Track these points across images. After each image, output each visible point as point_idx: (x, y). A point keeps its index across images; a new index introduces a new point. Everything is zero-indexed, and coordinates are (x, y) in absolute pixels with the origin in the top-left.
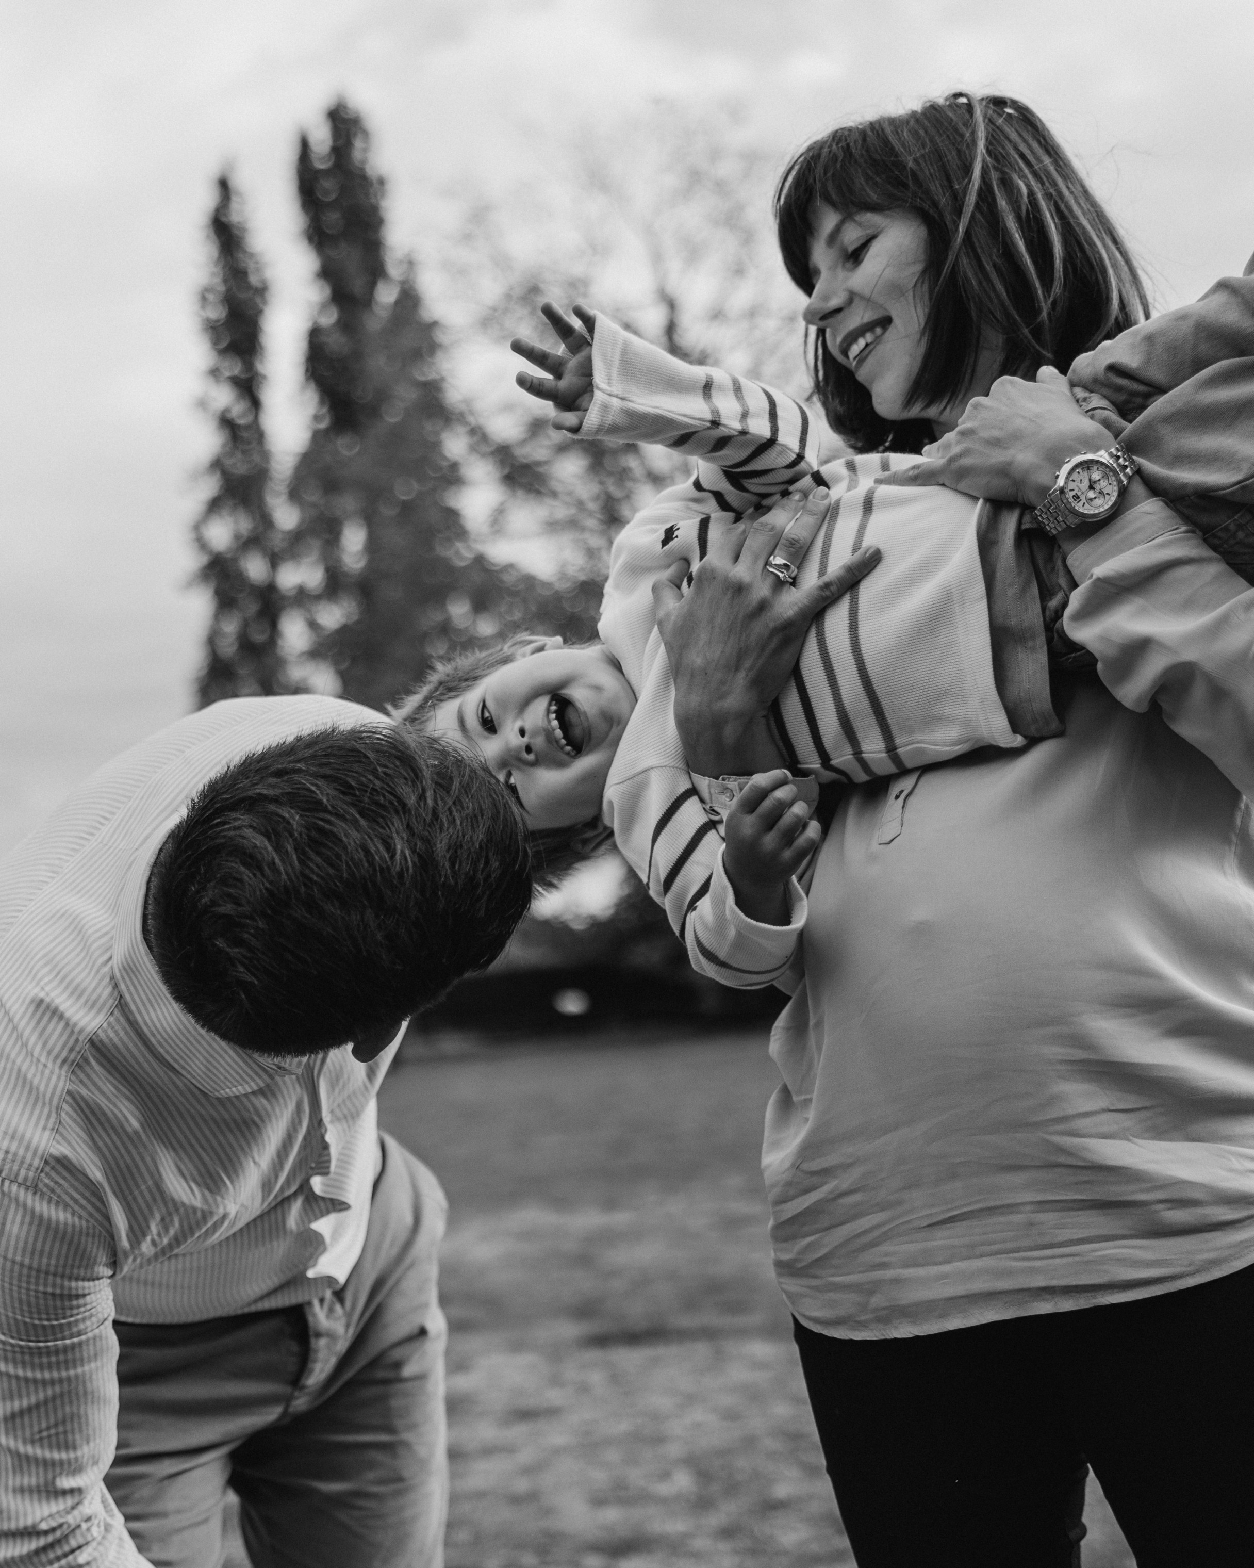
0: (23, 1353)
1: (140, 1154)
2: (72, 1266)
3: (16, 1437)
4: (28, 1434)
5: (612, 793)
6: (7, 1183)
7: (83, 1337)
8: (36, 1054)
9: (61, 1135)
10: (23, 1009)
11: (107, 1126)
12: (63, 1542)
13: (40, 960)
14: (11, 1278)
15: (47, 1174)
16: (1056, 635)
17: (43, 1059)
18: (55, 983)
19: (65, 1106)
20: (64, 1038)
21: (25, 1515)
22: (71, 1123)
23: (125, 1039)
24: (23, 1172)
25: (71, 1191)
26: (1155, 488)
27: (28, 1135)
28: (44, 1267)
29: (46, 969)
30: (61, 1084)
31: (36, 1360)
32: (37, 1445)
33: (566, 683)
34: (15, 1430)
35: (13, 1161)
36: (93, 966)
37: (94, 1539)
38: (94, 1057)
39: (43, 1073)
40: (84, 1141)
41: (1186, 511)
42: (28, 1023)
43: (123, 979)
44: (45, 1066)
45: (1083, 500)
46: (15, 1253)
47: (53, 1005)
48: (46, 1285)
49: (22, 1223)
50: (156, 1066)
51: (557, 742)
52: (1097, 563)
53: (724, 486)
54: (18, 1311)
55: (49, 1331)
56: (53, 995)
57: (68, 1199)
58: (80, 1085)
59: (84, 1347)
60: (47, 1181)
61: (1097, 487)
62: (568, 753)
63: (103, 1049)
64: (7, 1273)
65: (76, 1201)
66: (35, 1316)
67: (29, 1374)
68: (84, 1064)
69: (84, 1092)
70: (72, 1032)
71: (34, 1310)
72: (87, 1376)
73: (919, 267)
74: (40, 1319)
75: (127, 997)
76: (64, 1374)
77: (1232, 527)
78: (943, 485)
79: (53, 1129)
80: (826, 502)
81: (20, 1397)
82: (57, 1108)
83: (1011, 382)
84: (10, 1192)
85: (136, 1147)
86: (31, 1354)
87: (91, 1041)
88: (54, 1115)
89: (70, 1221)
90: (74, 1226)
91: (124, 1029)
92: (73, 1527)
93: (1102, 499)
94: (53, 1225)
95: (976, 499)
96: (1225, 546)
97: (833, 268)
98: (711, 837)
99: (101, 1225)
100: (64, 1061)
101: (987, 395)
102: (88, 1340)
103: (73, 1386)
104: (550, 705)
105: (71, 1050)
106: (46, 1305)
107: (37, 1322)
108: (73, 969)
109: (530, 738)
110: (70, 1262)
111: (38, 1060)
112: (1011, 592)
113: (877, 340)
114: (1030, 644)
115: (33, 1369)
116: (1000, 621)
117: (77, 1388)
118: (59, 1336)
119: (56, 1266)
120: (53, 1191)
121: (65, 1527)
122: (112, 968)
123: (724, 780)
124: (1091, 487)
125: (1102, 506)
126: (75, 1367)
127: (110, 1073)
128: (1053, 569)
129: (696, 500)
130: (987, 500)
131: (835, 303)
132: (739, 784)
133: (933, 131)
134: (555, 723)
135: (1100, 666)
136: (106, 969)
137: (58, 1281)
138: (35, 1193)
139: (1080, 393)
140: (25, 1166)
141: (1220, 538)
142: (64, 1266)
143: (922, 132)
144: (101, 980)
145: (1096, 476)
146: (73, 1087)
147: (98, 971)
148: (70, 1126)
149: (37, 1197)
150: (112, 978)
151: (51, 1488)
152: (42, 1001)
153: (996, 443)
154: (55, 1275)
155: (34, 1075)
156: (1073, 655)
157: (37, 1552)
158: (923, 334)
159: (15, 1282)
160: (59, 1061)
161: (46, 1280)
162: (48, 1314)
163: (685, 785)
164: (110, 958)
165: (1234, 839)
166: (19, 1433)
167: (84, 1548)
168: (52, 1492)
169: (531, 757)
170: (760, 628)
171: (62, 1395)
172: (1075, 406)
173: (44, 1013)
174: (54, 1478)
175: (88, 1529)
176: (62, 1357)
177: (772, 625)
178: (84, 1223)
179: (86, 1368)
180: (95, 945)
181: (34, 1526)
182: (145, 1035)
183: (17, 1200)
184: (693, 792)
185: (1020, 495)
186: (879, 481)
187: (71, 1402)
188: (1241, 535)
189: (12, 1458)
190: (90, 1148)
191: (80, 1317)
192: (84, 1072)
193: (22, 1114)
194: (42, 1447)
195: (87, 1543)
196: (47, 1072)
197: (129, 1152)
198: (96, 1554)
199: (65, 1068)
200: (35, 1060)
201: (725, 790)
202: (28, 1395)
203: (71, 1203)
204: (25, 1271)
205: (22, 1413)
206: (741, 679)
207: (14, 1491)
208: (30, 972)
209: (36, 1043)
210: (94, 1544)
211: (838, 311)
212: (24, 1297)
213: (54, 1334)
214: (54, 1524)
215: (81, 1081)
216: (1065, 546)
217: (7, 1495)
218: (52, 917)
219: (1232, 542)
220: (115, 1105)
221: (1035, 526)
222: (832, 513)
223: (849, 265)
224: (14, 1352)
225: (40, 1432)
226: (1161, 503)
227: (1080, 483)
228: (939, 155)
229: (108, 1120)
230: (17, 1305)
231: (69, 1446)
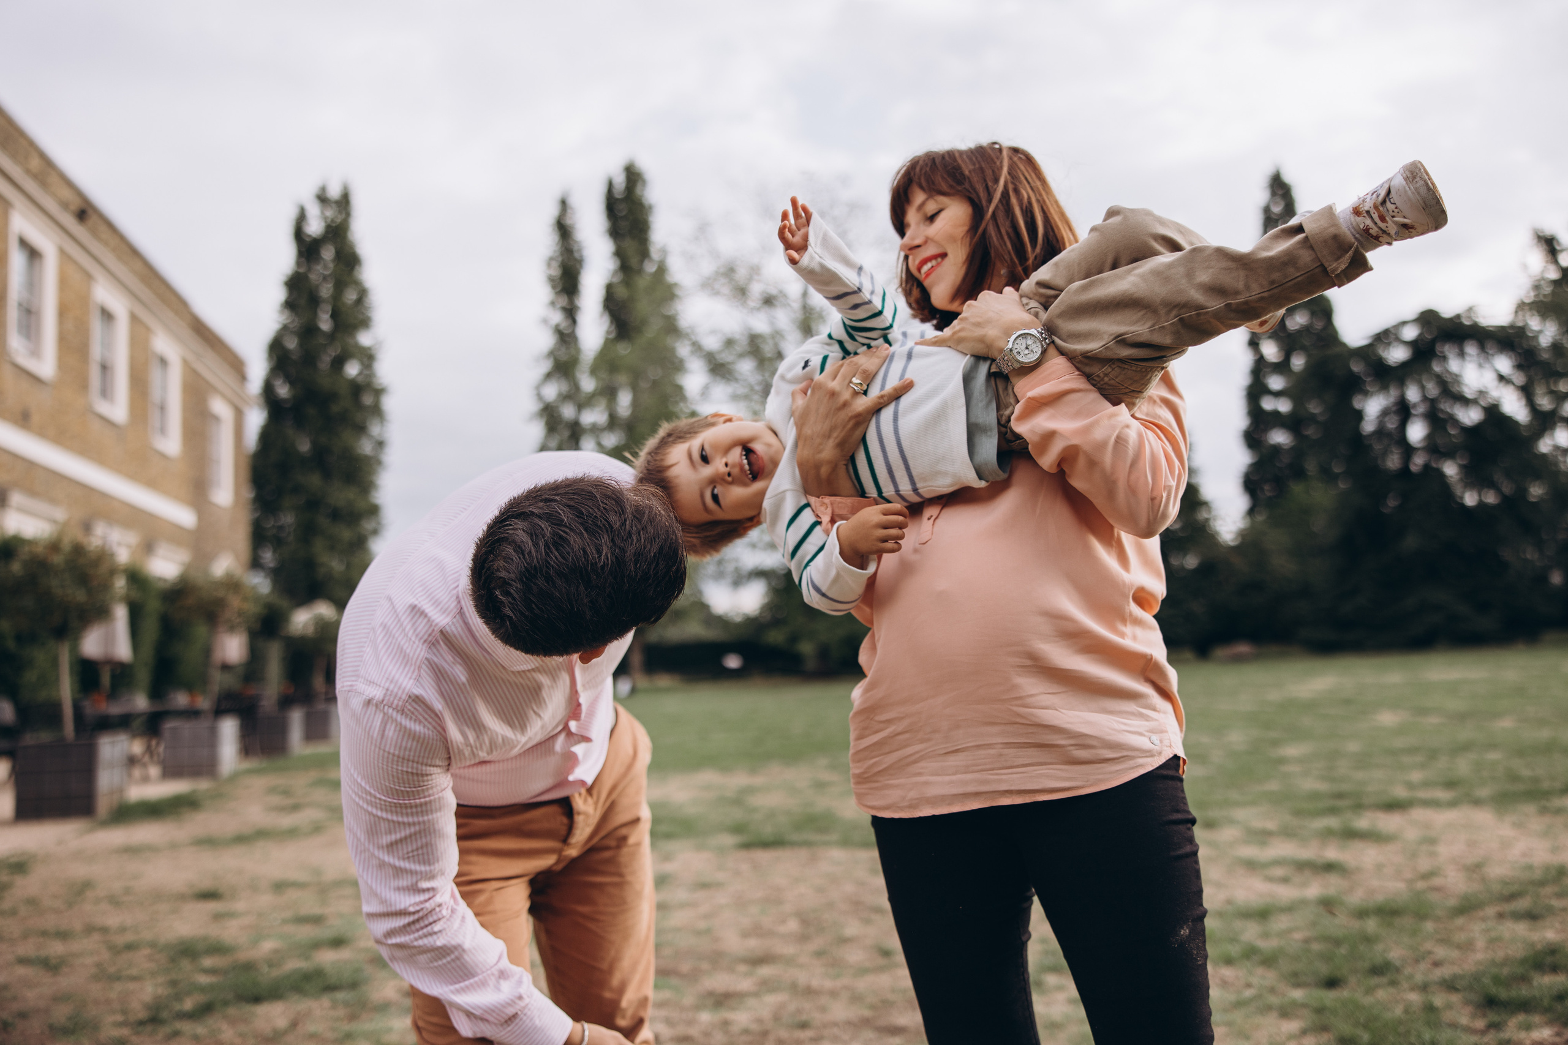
0: (396, 807)
1: (465, 698)
2: (423, 757)
3: (394, 856)
4: (401, 854)
5: (767, 504)
6: (386, 707)
7: (432, 798)
8: (410, 635)
9: (420, 683)
10: (404, 610)
11: (447, 679)
12: (425, 918)
13: (417, 583)
14: (388, 762)
15: (410, 704)
16: (1009, 431)
17: (413, 639)
18: (424, 597)
19: (424, 666)
20: (426, 628)
21: (400, 903)
22: (426, 676)
23: (461, 633)
24: (396, 702)
25: (423, 713)
26: (1062, 352)
27: (401, 680)
28: (406, 757)
29: (421, 589)
30: (422, 653)
31: (404, 811)
32: (406, 861)
33: (752, 440)
34: (393, 852)
35: (391, 695)
36: (448, 588)
37: (443, 917)
38: (442, 640)
39: (412, 646)
40: (433, 687)
41: (1077, 365)
42: (406, 618)
43: (464, 598)
44: (414, 642)
45: (1022, 355)
46: (390, 748)
47: (422, 609)
48: (407, 767)
49: (395, 730)
50: (477, 649)
51: (745, 472)
52: (1030, 390)
53: (844, 336)
54: (392, 782)
55: (411, 794)
56: (422, 603)
57: (421, 718)
58: (433, 655)
59: (433, 803)
60: (409, 707)
61: (1030, 347)
62: (749, 479)
63: (447, 636)
64: (385, 760)
65: (426, 719)
66: (402, 785)
67: (400, 819)
68: (436, 644)
69: (435, 659)
70: (431, 625)
71: (401, 781)
72: (435, 820)
73: (966, 228)
74: (405, 787)
75: (465, 609)
76: (421, 819)
77: (1101, 375)
78: (950, 347)
79: (415, 679)
80: (887, 352)
81: (395, 833)
82: (419, 667)
83: (989, 294)
84: (388, 713)
85: (463, 693)
86: (401, 807)
87: (441, 631)
88: (417, 671)
89: (422, 730)
90: (425, 734)
91: (461, 626)
92: (430, 910)
93: (1032, 354)
94: (413, 733)
95: (967, 355)
96: (1099, 385)
97: (918, 224)
98: (818, 529)
99: (440, 734)
100: (425, 641)
101: (976, 300)
102: (435, 799)
103: (427, 826)
104: (742, 451)
105: (430, 635)
106: (408, 779)
107: (403, 789)
108: (436, 590)
109: (731, 468)
110: (422, 754)
111: (410, 639)
112: (981, 405)
113: (938, 264)
114: (989, 433)
115: (402, 816)
116: (973, 420)
117: (429, 827)
118: (417, 797)
119: (414, 756)
120: (413, 713)
121: (425, 910)
122: (458, 592)
123: (822, 498)
124: (1027, 348)
125: (1032, 358)
126: (427, 815)
127: (451, 650)
128: (1008, 394)
129: (828, 344)
130: (972, 355)
131: (917, 242)
132: (831, 501)
133: (980, 159)
134: (745, 461)
135: (1030, 447)
136: (455, 592)
137: (415, 765)
138: (402, 714)
139: (1025, 300)
140: (397, 698)
141: (1095, 380)
142: (419, 757)
143: (974, 159)
144: (451, 597)
145: (1030, 342)
146: (429, 656)
147: (450, 592)
148: (425, 678)
149: (403, 717)
150: (458, 597)
151: (415, 887)
152: (415, 606)
153: (978, 325)
154: (413, 761)
155: (407, 648)
156: (1018, 442)
157: (409, 924)
158: (964, 263)
159: (390, 765)
160: (422, 641)
161: (408, 764)
162: (409, 784)
163: (804, 502)
164: (458, 586)
165: (1114, 543)
166: (396, 854)
167: (438, 922)
168: (415, 889)
169: (730, 479)
170: (844, 415)
171: (420, 832)
172: (1022, 308)
173: (416, 613)
174: (417, 882)
175: (440, 911)
176: (419, 809)
177: (850, 414)
178: (431, 733)
179: (435, 816)
180: (450, 578)
181: (405, 909)
182: (473, 631)
183: (392, 717)
184: (808, 505)
185: (990, 353)
186: (916, 344)
187: (426, 836)
188: (1106, 379)
189: (392, 868)
190: (436, 691)
191: (429, 786)
192: (436, 648)
193: (398, 669)
194: (409, 862)
195: (439, 919)
196: (415, 646)
197: (459, 695)
198: (445, 926)
199: (426, 645)
200: (408, 639)
201: (823, 504)
202: (400, 831)
203: (423, 720)
204: (396, 758)
205: (396, 842)
206: (831, 443)
207: (395, 889)
208: (411, 590)
209: (410, 629)
210: (444, 920)
211: (918, 246)
212: (395, 774)
213: (414, 796)
214: (418, 908)
215: (434, 654)
216: (1013, 380)
217: (390, 891)
218: (428, 560)
219: (1102, 383)
220: (452, 668)
221: (998, 370)
222: (891, 358)
223: (927, 223)
224: (385, 805)
225: (408, 853)
226: (1065, 359)
227: (1021, 345)
228: (982, 170)
229: (448, 676)
230: (391, 778)
231: (429, 862)
